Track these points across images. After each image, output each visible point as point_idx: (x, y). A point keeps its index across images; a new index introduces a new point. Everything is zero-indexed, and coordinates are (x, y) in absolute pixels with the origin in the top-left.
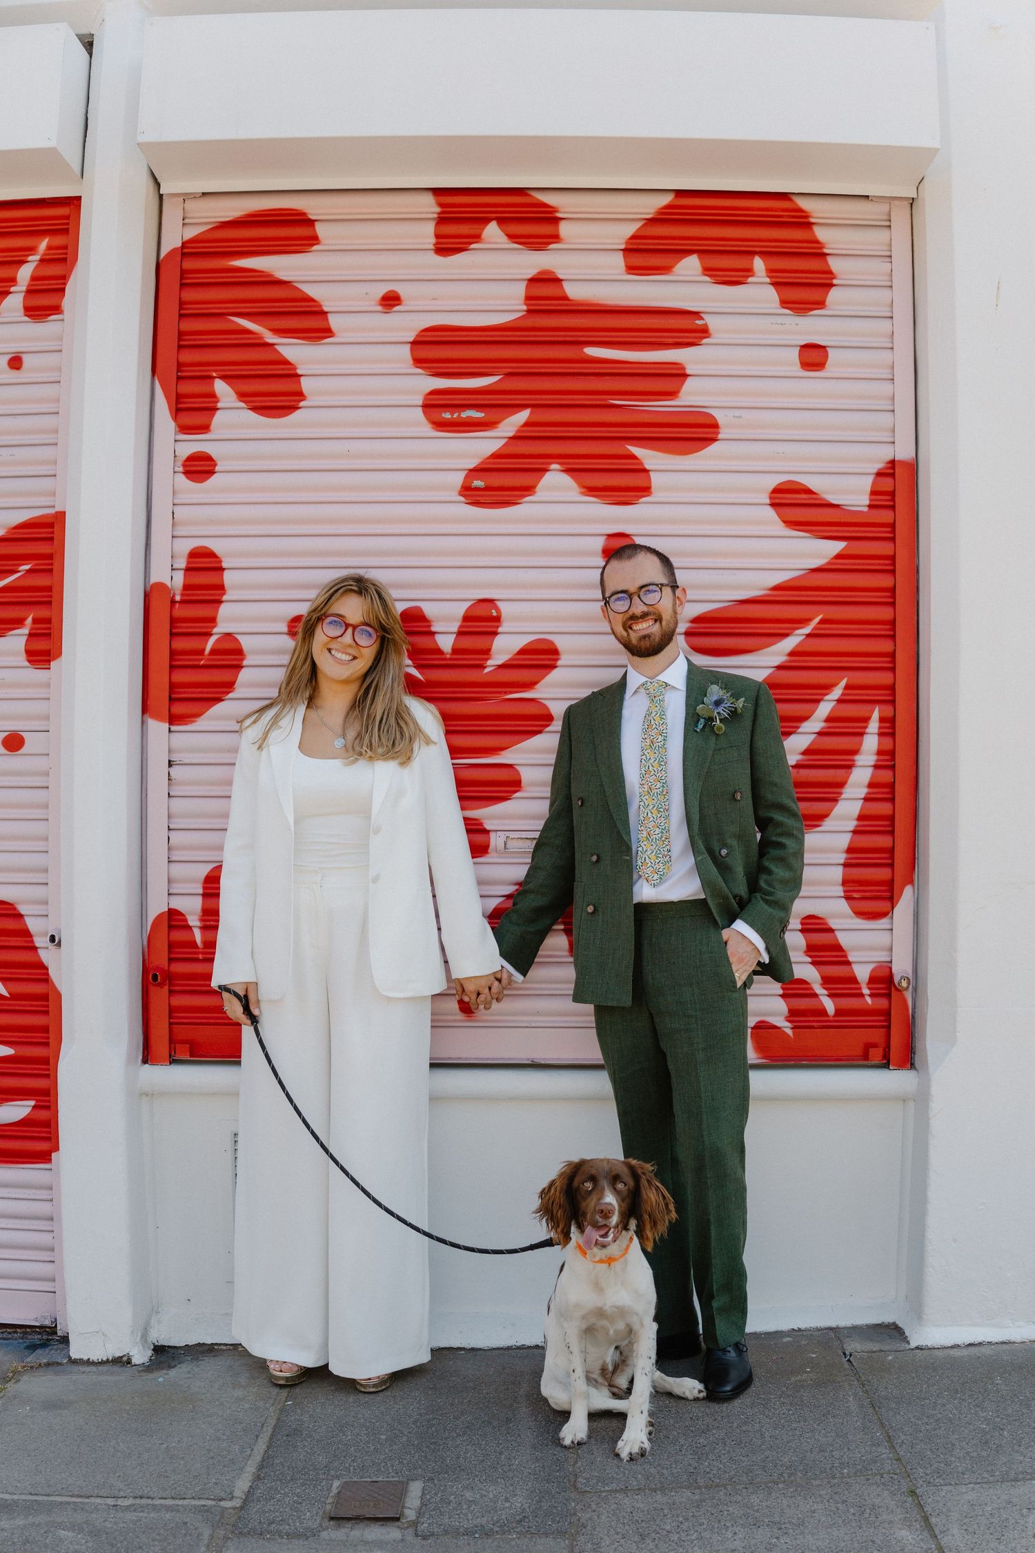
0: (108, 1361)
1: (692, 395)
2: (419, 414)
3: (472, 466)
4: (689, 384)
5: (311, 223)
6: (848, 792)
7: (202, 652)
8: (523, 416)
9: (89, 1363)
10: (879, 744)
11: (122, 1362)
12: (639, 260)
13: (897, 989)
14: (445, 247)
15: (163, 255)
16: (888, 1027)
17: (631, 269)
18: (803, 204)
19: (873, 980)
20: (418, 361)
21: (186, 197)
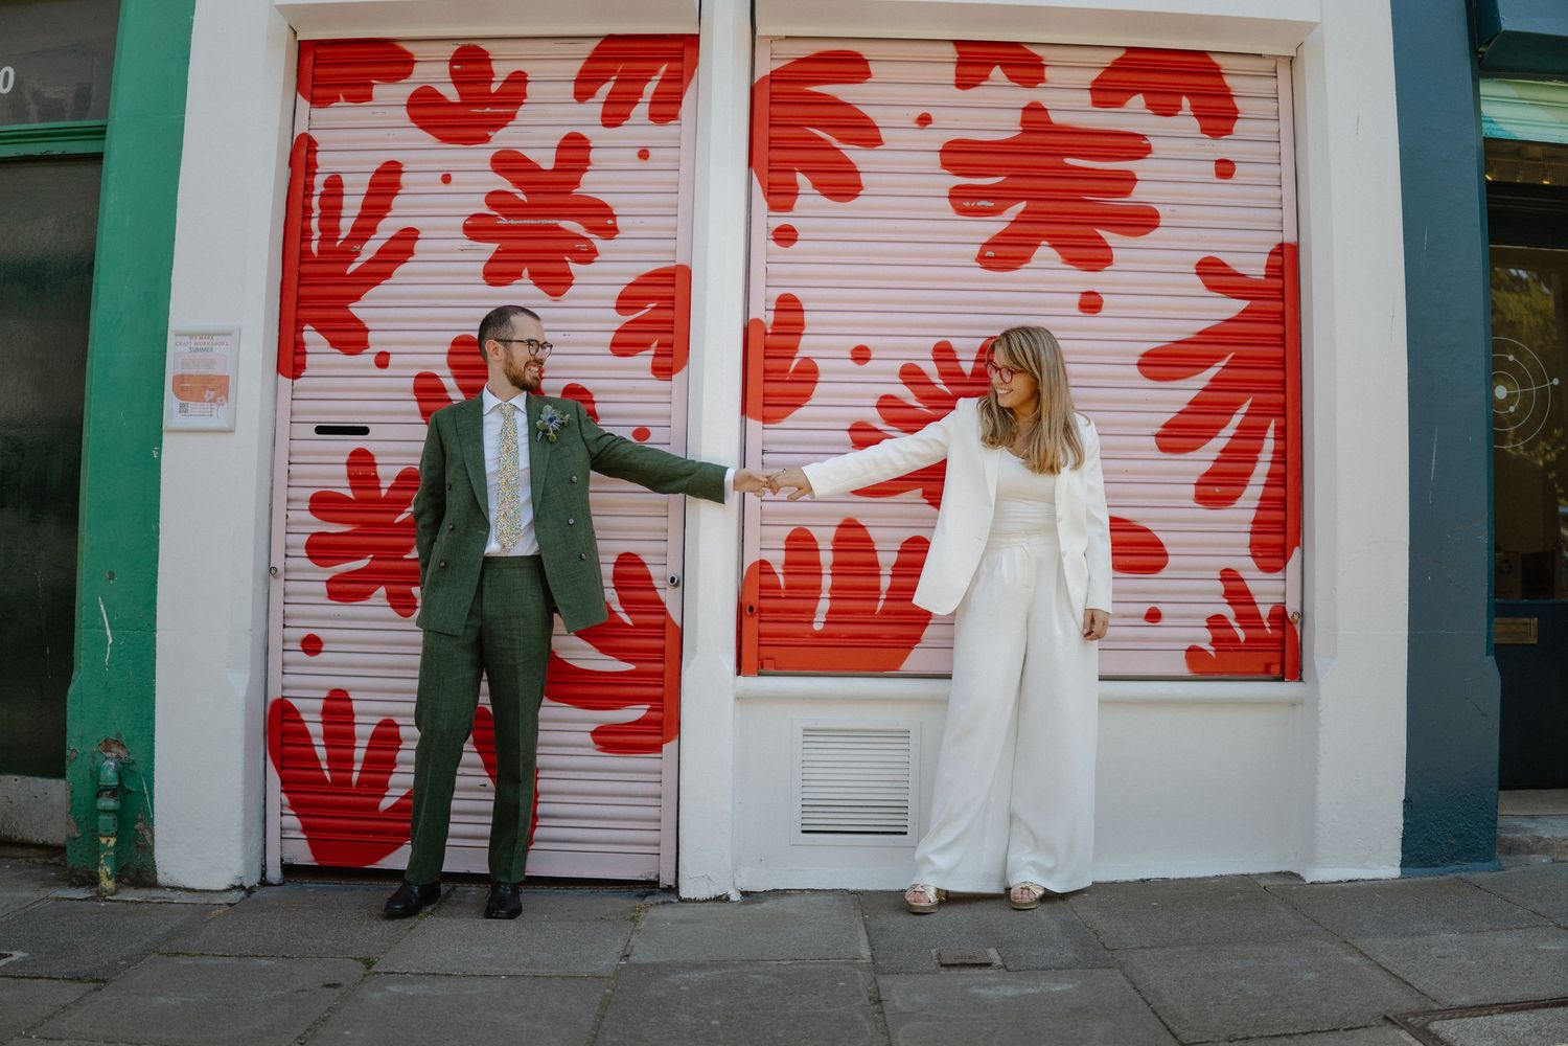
0: (710, 900)
1: (1141, 194)
2: (947, 202)
3: (985, 241)
4: (1138, 186)
5: (865, 62)
6: (1253, 479)
7: (785, 371)
8: (1021, 206)
9: (695, 901)
10: (1275, 446)
11: (723, 899)
12: (1101, 97)
13: (1290, 623)
14: (963, 83)
15: (756, 80)
16: (1283, 651)
17: (1095, 103)
18: (1216, 59)
19: (1271, 617)
20: (945, 165)
21: (773, 39)
